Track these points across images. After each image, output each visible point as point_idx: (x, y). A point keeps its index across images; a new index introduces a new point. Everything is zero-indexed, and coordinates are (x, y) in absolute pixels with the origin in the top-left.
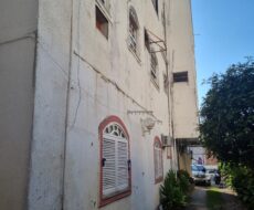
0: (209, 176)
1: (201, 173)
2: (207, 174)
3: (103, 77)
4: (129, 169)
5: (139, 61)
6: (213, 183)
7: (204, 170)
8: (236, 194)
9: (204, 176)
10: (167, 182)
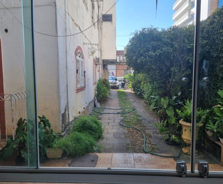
0: (118, 83)
1: (114, 81)
2: (117, 81)
3: (75, 23)
4: (85, 76)
5: (87, 9)
6: (120, 87)
7: (116, 80)
8: (133, 92)
9: (115, 83)
10: (98, 85)
